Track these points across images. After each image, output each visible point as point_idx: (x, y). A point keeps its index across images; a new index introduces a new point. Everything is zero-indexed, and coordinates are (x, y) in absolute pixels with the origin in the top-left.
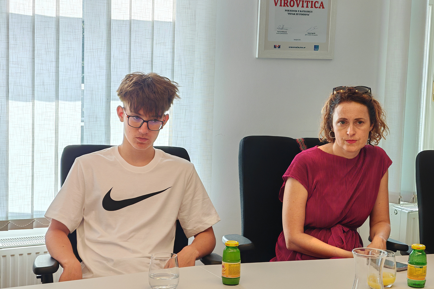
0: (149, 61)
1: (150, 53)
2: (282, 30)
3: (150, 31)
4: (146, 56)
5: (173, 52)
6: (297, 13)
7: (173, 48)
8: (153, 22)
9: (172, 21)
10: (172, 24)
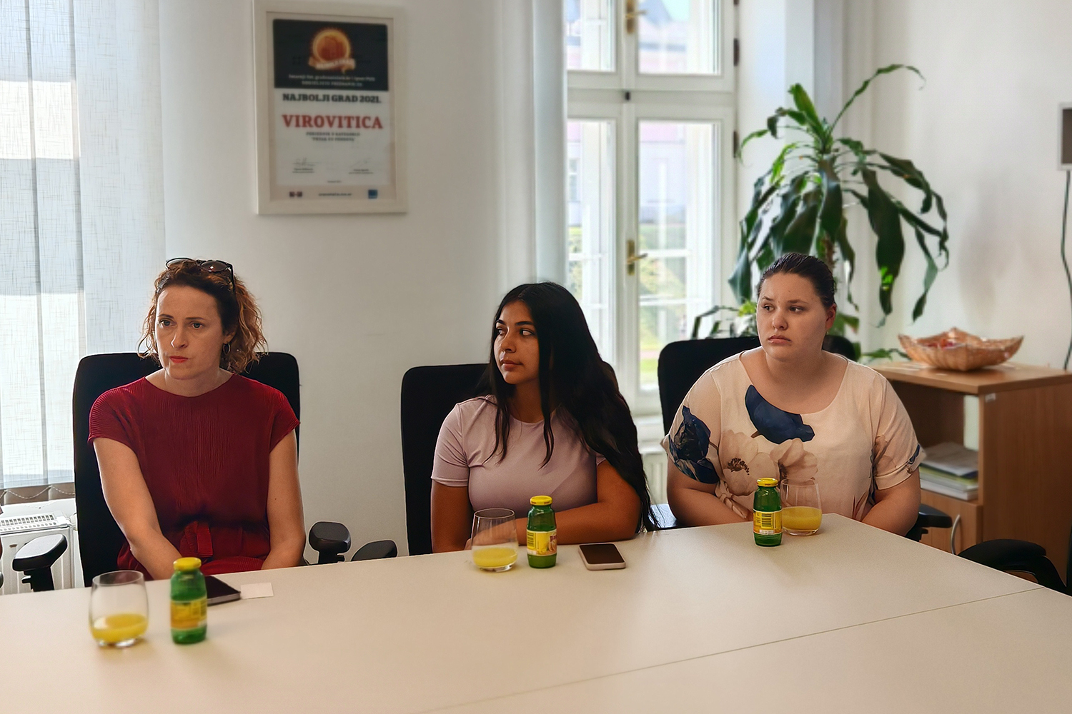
0: (31, 228)
1: (32, 213)
2: (304, 167)
3: (30, 177)
4: (24, 219)
5: (78, 211)
6: (331, 136)
7: (78, 204)
8: (34, 161)
9: (72, 157)
10: (72, 163)
